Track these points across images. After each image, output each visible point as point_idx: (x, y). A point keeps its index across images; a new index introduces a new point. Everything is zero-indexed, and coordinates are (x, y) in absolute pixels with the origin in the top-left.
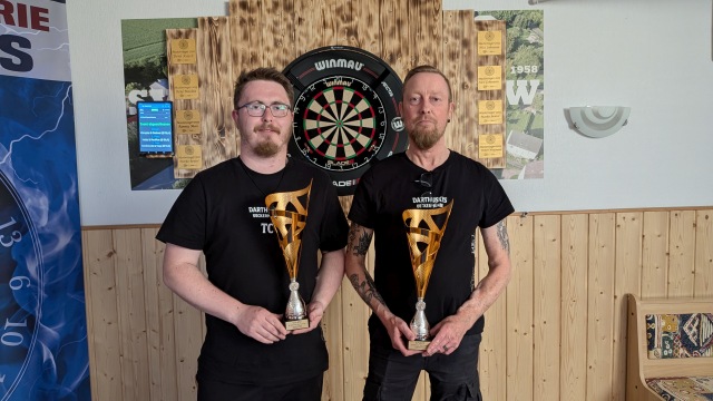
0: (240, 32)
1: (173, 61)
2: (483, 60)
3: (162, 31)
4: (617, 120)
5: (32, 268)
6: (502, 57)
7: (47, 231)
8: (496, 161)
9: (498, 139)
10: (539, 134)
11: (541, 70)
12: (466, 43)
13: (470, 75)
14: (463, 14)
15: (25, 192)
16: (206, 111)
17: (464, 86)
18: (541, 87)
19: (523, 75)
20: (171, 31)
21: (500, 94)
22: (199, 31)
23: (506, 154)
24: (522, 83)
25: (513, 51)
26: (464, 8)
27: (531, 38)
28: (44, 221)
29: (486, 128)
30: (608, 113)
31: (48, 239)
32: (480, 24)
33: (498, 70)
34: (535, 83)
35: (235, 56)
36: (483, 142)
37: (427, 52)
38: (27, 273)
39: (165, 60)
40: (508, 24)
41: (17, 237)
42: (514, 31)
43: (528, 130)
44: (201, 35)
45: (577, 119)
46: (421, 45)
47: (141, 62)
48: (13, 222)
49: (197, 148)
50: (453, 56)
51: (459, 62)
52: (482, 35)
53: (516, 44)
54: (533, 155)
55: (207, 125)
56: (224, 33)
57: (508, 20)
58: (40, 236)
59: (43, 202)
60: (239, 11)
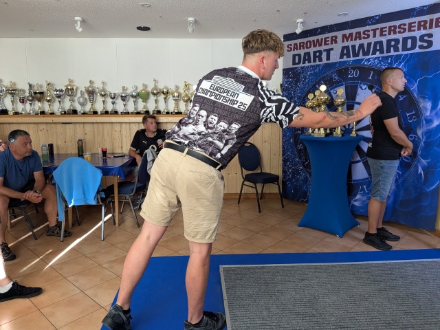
5: (419, 132)
7: (429, 118)
15: (421, 100)
28: (428, 113)
31: (429, 121)
38: (417, 134)
41: (415, 119)
48: (414, 112)
58: (425, 119)
59: (429, 105)
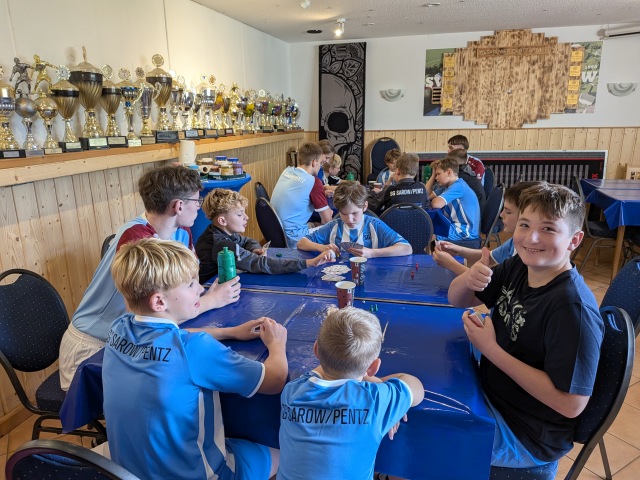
0: (473, 53)
1: (445, 66)
2: (573, 64)
3: (442, 54)
4: (630, 88)
6: (581, 62)
8: (574, 105)
9: (576, 97)
10: (594, 94)
11: (599, 67)
12: (566, 57)
13: (567, 70)
14: (567, 44)
16: (456, 85)
17: (563, 74)
18: (597, 74)
19: (590, 69)
20: (445, 54)
21: (579, 78)
22: (456, 54)
23: (579, 103)
24: (589, 73)
25: (587, 58)
26: (567, 42)
27: (596, 53)
29: (571, 92)
30: (626, 86)
32: (574, 49)
33: (579, 67)
34: (595, 73)
35: (469, 63)
36: (569, 97)
37: (549, 60)
39: (442, 65)
40: (586, 48)
42: (588, 51)
43: (590, 93)
44: (457, 55)
45: (612, 88)
46: (547, 58)
47: (432, 66)
49: (451, 100)
50: (560, 62)
51: (563, 64)
52: (574, 53)
53: (589, 56)
54: (590, 103)
55: (456, 91)
56: (466, 54)
57: (586, 46)
60: (473, 45)
